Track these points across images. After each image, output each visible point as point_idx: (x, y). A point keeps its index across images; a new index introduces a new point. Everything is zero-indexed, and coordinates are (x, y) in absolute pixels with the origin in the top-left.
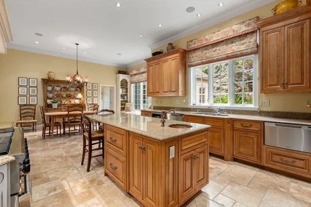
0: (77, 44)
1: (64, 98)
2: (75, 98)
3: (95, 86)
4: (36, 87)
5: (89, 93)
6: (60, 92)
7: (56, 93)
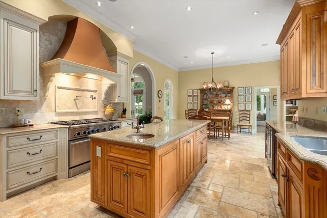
0: (212, 53)
1: (216, 104)
2: (224, 104)
3: (248, 89)
4: (197, 96)
5: (241, 99)
6: (212, 99)
7: (209, 100)
